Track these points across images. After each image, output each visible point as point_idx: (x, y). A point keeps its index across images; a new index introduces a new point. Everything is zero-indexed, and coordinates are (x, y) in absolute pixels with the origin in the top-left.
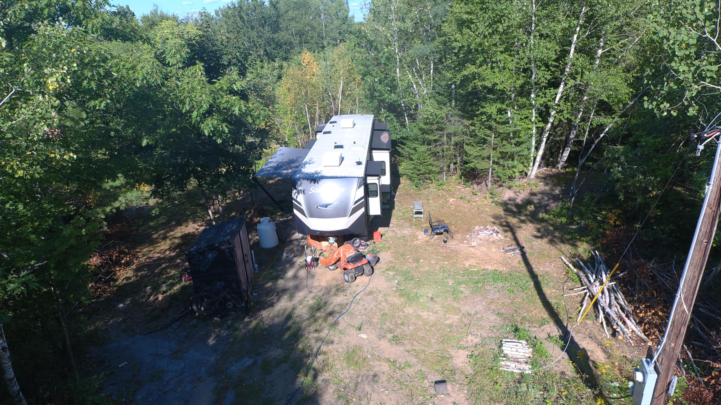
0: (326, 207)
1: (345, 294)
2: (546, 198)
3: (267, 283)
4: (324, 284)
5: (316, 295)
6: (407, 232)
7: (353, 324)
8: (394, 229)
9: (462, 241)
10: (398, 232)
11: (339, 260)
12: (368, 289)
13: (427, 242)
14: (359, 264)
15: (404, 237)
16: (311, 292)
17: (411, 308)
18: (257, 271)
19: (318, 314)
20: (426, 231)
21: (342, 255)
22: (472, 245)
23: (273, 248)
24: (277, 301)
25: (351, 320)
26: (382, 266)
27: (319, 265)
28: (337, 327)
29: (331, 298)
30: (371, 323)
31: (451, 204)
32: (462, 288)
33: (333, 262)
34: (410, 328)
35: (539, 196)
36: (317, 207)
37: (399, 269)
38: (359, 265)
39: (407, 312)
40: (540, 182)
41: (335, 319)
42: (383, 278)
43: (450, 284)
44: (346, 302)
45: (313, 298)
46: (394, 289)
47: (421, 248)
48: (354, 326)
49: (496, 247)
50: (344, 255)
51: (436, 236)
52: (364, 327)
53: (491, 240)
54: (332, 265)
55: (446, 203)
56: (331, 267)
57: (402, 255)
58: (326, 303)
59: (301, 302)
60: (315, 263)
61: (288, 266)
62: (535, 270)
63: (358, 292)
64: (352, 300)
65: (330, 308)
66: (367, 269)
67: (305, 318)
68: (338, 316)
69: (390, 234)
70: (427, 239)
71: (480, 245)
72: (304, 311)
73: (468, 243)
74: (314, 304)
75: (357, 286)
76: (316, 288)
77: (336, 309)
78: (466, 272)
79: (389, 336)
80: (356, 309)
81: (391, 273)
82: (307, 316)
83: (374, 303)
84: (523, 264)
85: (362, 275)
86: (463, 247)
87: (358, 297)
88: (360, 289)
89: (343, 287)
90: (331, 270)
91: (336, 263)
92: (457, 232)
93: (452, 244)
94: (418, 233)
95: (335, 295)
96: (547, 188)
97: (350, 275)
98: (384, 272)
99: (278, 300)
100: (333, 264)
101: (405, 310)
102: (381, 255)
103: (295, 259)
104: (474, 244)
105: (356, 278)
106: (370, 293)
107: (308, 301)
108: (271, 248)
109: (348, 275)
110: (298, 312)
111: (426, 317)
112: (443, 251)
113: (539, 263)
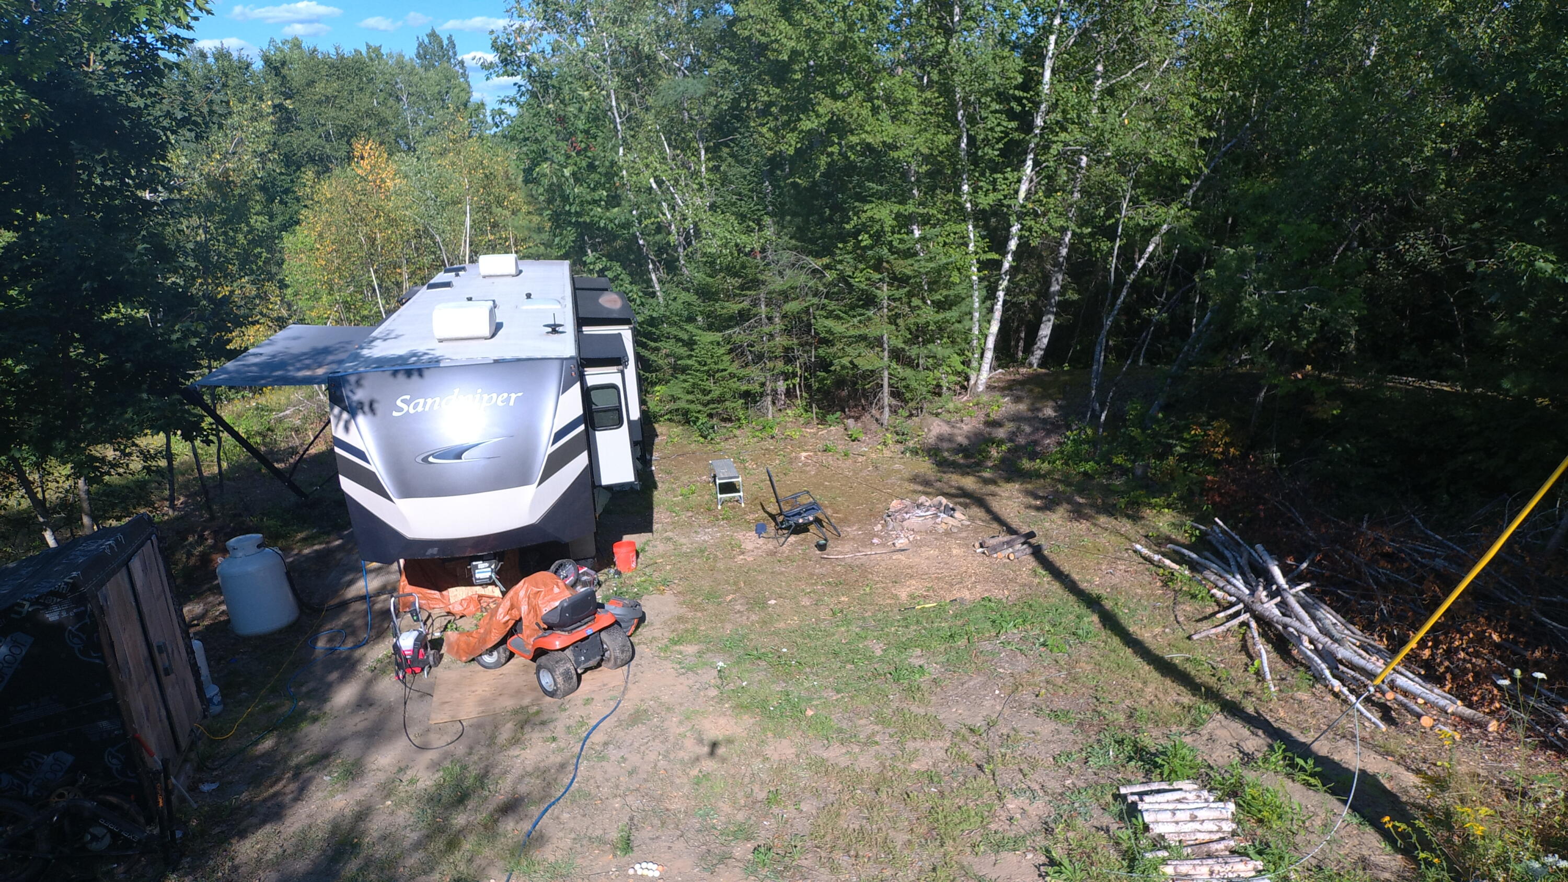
0: (459, 456)
1: (549, 735)
2: (1028, 429)
3: (256, 743)
4: (469, 711)
5: (445, 756)
6: (706, 536)
7: (599, 832)
8: (669, 534)
9: (867, 541)
10: (683, 540)
11: (515, 629)
12: (628, 706)
13: (773, 553)
14: (587, 630)
15: (702, 551)
16: (423, 748)
17: (786, 742)
18: (216, 709)
19: (460, 820)
20: (760, 530)
21: (524, 608)
22: (898, 546)
23: (280, 631)
24: (297, 799)
25: (587, 821)
26: (657, 633)
27: (445, 660)
28: (537, 855)
29: (500, 757)
30: (664, 817)
31: (805, 465)
32: (915, 657)
33: (495, 638)
34: (805, 807)
35: (1010, 426)
36: (425, 460)
37: (712, 633)
38: (590, 632)
39: (776, 757)
40: (1004, 396)
41: (526, 826)
42: (668, 665)
43: (879, 653)
44: (559, 759)
45: (435, 766)
46: (713, 692)
47: (762, 572)
48: (601, 841)
49: (959, 545)
50: (533, 608)
51: (793, 539)
52: (641, 836)
53: (941, 528)
54: (490, 652)
55: (791, 463)
56: (487, 659)
57: (711, 595)
58: (482, 778)
59: (387, 789)
60: (431, 652)
61: (334, 676)
62: (1084, 585)
63: (594, 722)
64: (577, 749)
65: (502, 790)
66: (612, 643)
67: (406, 844)
68: (537, 814)
69: (661, 547)
70: (770, 546)
71: (916, 544)
72: (403, 816)
73: (883, 545)
74: (440, 786)
75: (588, 701)
76: (441, 730)
77: (523, 789)
78: (908, 614)
79: (741, 850)
80: (599, 777)
81: (691, 650)
82: (414, 836)
83: (657, 745)
84: (1046, 578)
85: (599, 665)
86: (874, 554)
87: (598, 738)
88: (598, 709)
89: (538, 713)
90: (486, 667)
91: (503, 641)
92: (845, 521)
93: (841, 552)
94: (739, 536)
95: (515, 741)
96: (1022, 407)
97: (560, 670)
98: (665, 649)
99: (300, 795)
100: (495, 647)
101: (769, 751)
102: (649, 605)
103: (358, 653)
104: (901, 542)
105: (579, 677)
106: (637, 717)
107: (412, 782)
108: (272, 634)
109: (551, 671)
110: (376, 826)
111: (844, 762)
112: (823, 571)
113: (1083, 568)
